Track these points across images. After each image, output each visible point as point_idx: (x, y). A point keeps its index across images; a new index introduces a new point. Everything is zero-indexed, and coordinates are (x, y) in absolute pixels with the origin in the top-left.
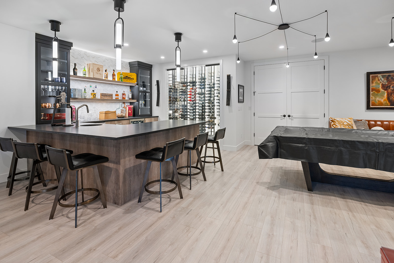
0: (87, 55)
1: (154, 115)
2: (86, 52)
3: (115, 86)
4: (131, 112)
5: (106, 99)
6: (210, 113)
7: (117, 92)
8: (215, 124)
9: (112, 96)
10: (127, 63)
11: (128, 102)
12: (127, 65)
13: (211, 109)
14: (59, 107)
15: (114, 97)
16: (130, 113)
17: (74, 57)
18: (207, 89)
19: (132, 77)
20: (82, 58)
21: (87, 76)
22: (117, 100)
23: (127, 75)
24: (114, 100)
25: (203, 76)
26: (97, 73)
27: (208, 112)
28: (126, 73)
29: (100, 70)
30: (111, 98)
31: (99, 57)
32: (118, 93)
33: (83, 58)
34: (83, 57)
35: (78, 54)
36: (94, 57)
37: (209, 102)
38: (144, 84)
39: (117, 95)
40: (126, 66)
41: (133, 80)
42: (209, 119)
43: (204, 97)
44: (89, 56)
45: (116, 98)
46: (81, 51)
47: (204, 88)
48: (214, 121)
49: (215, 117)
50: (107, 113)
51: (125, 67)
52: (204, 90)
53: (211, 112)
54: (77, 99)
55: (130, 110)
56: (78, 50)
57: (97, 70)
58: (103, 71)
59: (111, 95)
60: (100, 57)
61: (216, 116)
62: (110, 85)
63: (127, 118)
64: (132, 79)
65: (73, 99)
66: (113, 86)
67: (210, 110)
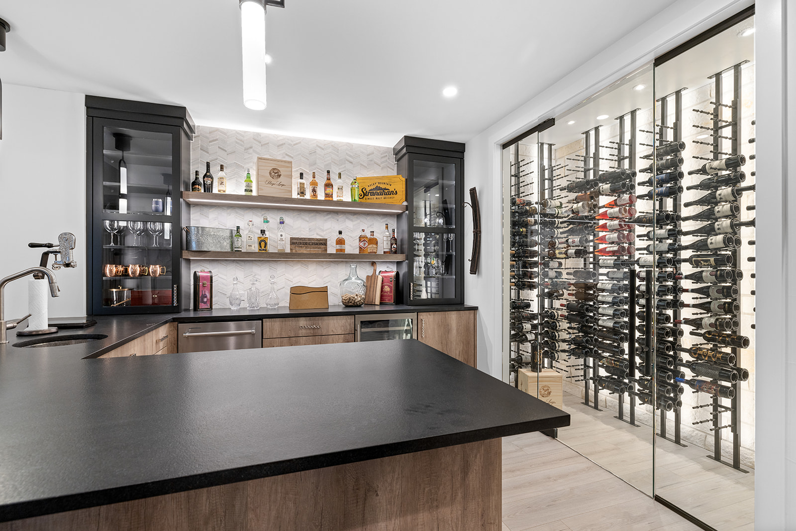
0: (260, 142)
1: (469, 301)
2: (259, 134)
3: (347, 218)
4: (391, 292)
5: (305, 252)
6: (708, 310)
7: (340, 233)
8: (745, 375)
9: (325, 244)
10: (386, 152)
11: (391, 262)
12: (386, 158)
13: (713, 292)
14: (160, 275)
15: (332, 249)
16: (387, 292)
17: (226, 151)
18: (687, 196)
19: (391, 189)
20: (248, 149)
21: (254, 193)
22: (342, 257)
23: (377, 184)
24: (331, 255)
25: (670, 136)
26: (270, 183)
27: (694, 306)
28: (377, 178)
29: (282, 173)
30: (319, 251)
31: (294, 145)
32: (343, 236)
33: (251, 151)
34: (251, 147)
35: (236, 142)
36: (282, 145)
37: (698, 256)
38: (445, 205)
39: (340, 242)
40: (383, 160)
41: (394, 196)
42: (700, 340)
43: (675, 234)
44: (268, 143)
45: (337, 250)
46: (245, 132)
47: (675, 192)
48: (734, 358)
49: (740, 338)
50: (297, 292)
51: (379, 163)
52: (675, 200)
53: (714, 306)
54: (207, 254)
55: (388, 285)
56: (237, 132)
57: (270, 173)
58: (291, 176)
59: (323, 243)
60: (300, 143)
61: (745, 331)
62: (330, 216)
63: (377, 308)
64: (392, 193)
65: (196, 254)
66: (341, 218)
67: (708, 296)
